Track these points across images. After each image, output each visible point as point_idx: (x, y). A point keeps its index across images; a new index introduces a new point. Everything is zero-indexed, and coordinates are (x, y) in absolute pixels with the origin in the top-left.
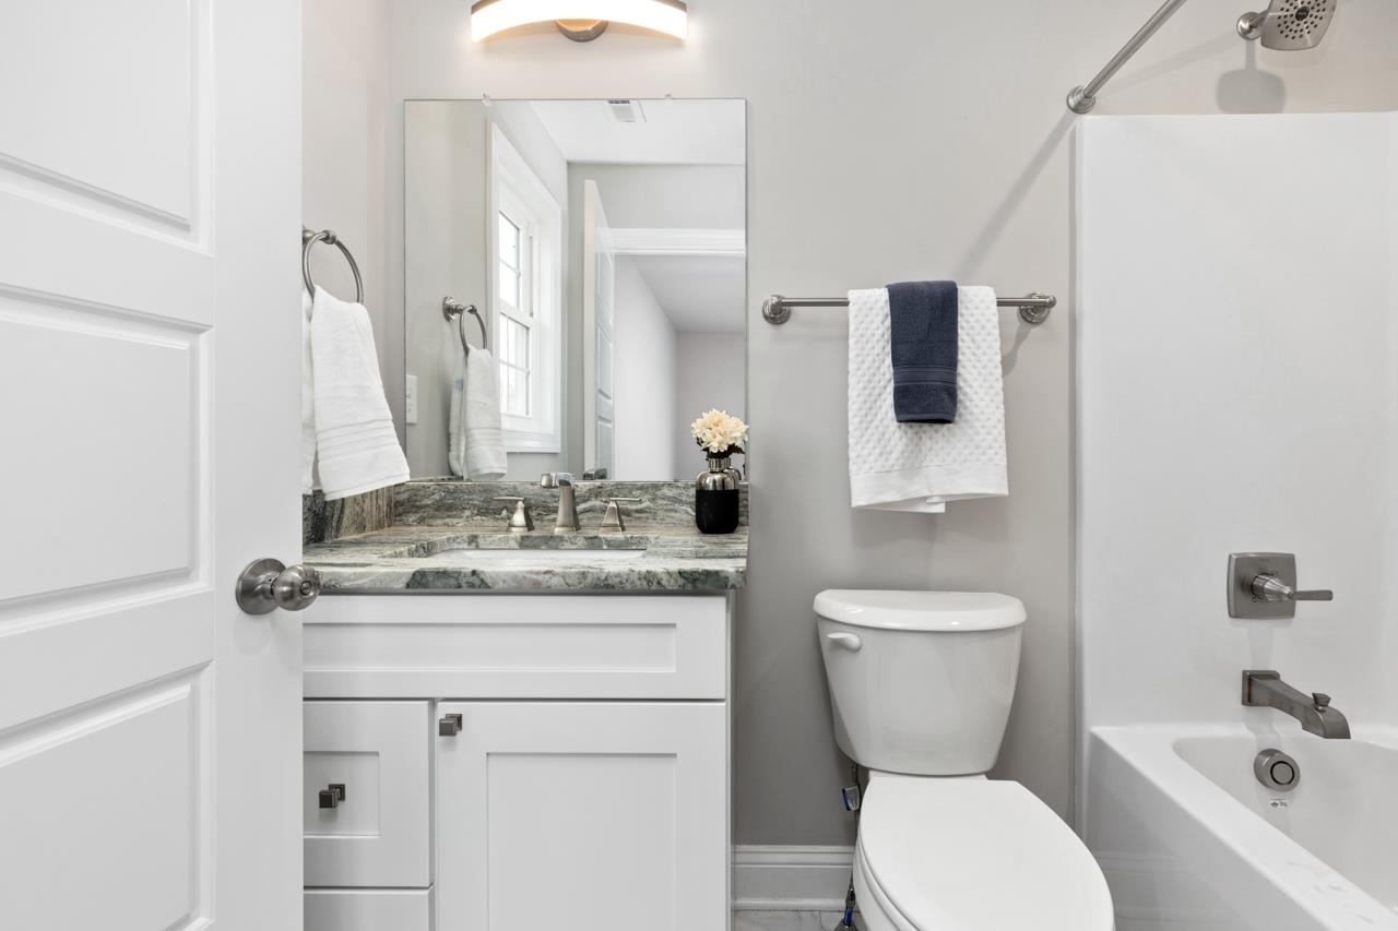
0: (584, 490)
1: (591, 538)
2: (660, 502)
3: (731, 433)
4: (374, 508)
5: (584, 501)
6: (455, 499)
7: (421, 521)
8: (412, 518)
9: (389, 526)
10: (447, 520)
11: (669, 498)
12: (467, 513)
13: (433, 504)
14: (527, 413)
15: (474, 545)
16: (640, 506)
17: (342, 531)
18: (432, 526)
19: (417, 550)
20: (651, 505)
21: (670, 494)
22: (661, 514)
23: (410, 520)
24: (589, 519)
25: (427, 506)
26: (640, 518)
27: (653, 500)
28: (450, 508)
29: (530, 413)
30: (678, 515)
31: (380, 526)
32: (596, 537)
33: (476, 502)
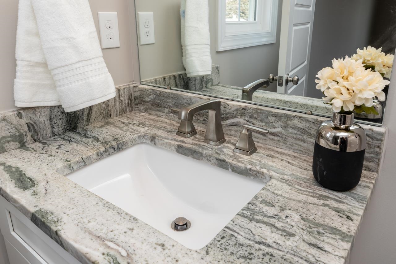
0: (233, 109)
1: (220, 160)
2: (291, 130)
3: (360, 91)
4: (118, 103)
5: (233, 117)
6: (160, 100)
7: (146, 110)
8: (142, 107)
9: (130, 111)
10: (157, 113)
11: (299, 129)
12: (166, 110)
13: (150, 101)
14: (255, 20)
15: (153, 142)
16: (273, 130)
17: (92, 121)
18: (150, 114)
19: (106, 151)
20: (283, 132)
21: (300, 125)
22: (291, 140)
23: (141, 108)
24: (235, 131)
25: (148, 102)
26: (273, 140)
27: (285, 127)
28: (158, 105)
29: (257, 20)
30: (305, 145)
31: (123, 112)
32: (224, 161)
33: (170, 104)
